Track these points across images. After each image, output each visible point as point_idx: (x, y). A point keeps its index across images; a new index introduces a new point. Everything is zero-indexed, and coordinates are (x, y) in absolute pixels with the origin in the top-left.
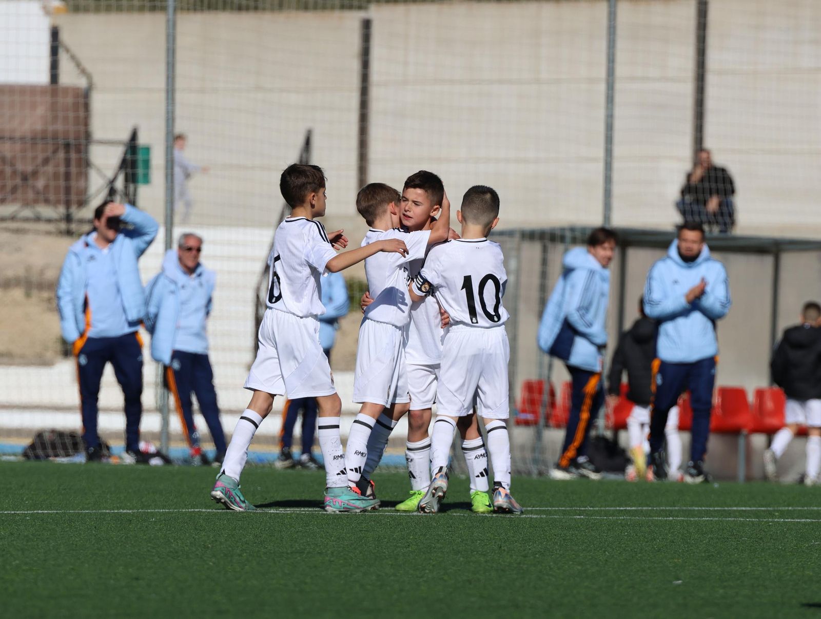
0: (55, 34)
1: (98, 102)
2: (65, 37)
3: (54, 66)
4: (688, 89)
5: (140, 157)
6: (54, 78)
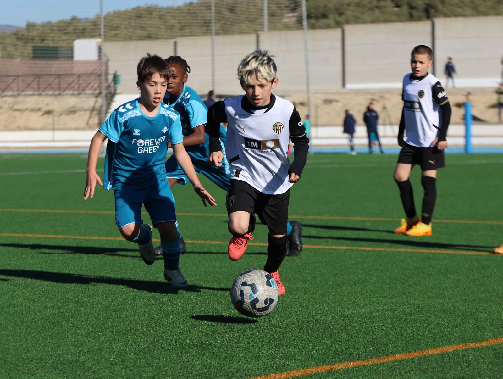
0: (100, 48)
3: (99, 56)
5: (117, 78)
6: (100, 58)
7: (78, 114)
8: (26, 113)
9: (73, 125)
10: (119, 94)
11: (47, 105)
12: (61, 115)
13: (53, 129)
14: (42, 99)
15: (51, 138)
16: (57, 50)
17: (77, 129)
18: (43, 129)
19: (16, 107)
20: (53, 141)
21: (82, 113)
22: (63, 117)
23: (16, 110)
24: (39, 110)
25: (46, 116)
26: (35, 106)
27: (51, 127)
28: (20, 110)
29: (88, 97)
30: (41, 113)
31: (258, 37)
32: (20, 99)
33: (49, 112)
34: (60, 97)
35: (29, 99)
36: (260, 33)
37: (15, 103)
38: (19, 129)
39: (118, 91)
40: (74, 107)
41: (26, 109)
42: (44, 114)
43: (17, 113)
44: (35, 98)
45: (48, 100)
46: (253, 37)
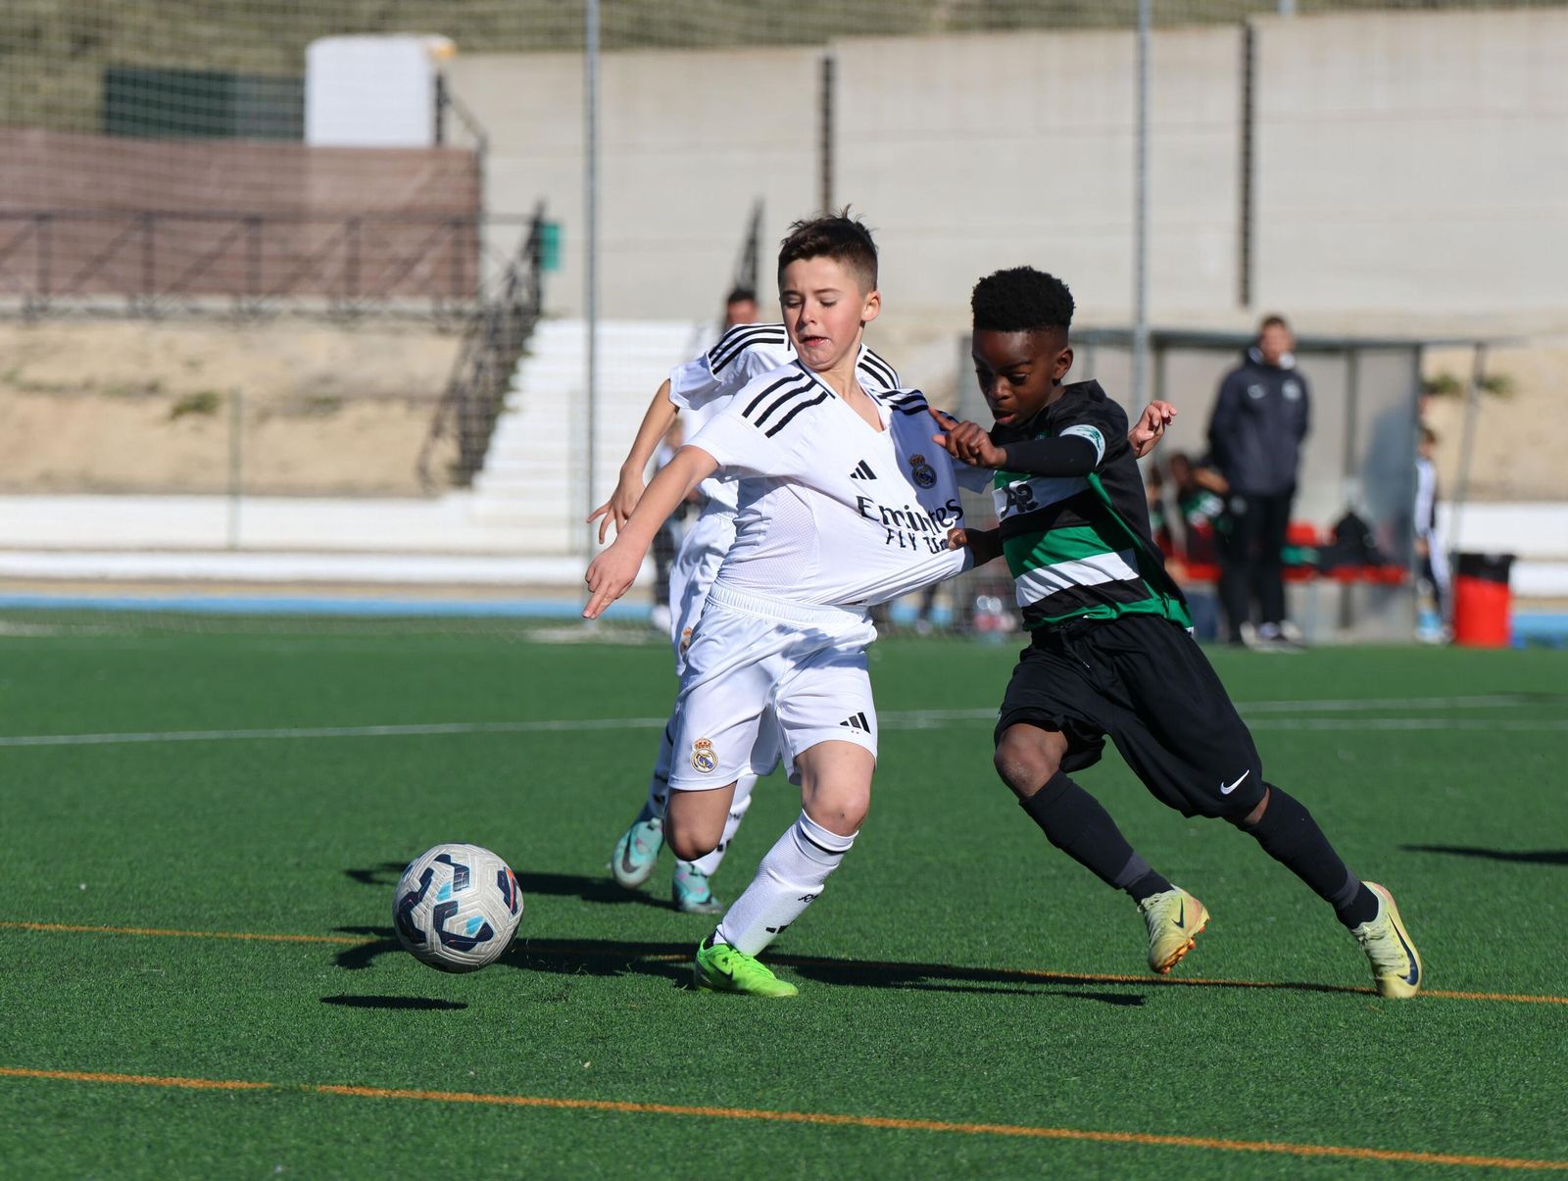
0: (440, 84)
1: (495, 167)
2: (455, 88)
3: (439, 122)
4: (1231, 139)
5: (547, 235)
6: (439, 136)
7: (350, 415)
8: (87, 408)
9: (330, 471)
10: (557, 316)
11: (193, 365)
12: (264, 416)
13: (235, 491)
14: (163, 334)
15: (220, 537)
16: (223, 96)
17: (348, 491)
18: (176, 487)
19: (33, 373)
20: (233, 549)
21: (369, 410)
22: (276, 429)
23: (36, 388)
24: (153, 389)
25: (188, 422)
26: (129, 371)
27: (222, 476)
28: (57, 391)
29: (398, 332)
30: (160, 407)
31: (1249, 41)
32: (51, 332)
33: (201, 405)
34: (253, 324)
35: (95, 335)
36: (1261, 23)
37: (29, 352)
38: (51, 484)
39: (550, 303)
40: (326, 380)
41: (88, 387)
42: (179, 412)
43: (40, 407)
44: (128, 333)
45: (193, 340)
46: (1225, 43)
